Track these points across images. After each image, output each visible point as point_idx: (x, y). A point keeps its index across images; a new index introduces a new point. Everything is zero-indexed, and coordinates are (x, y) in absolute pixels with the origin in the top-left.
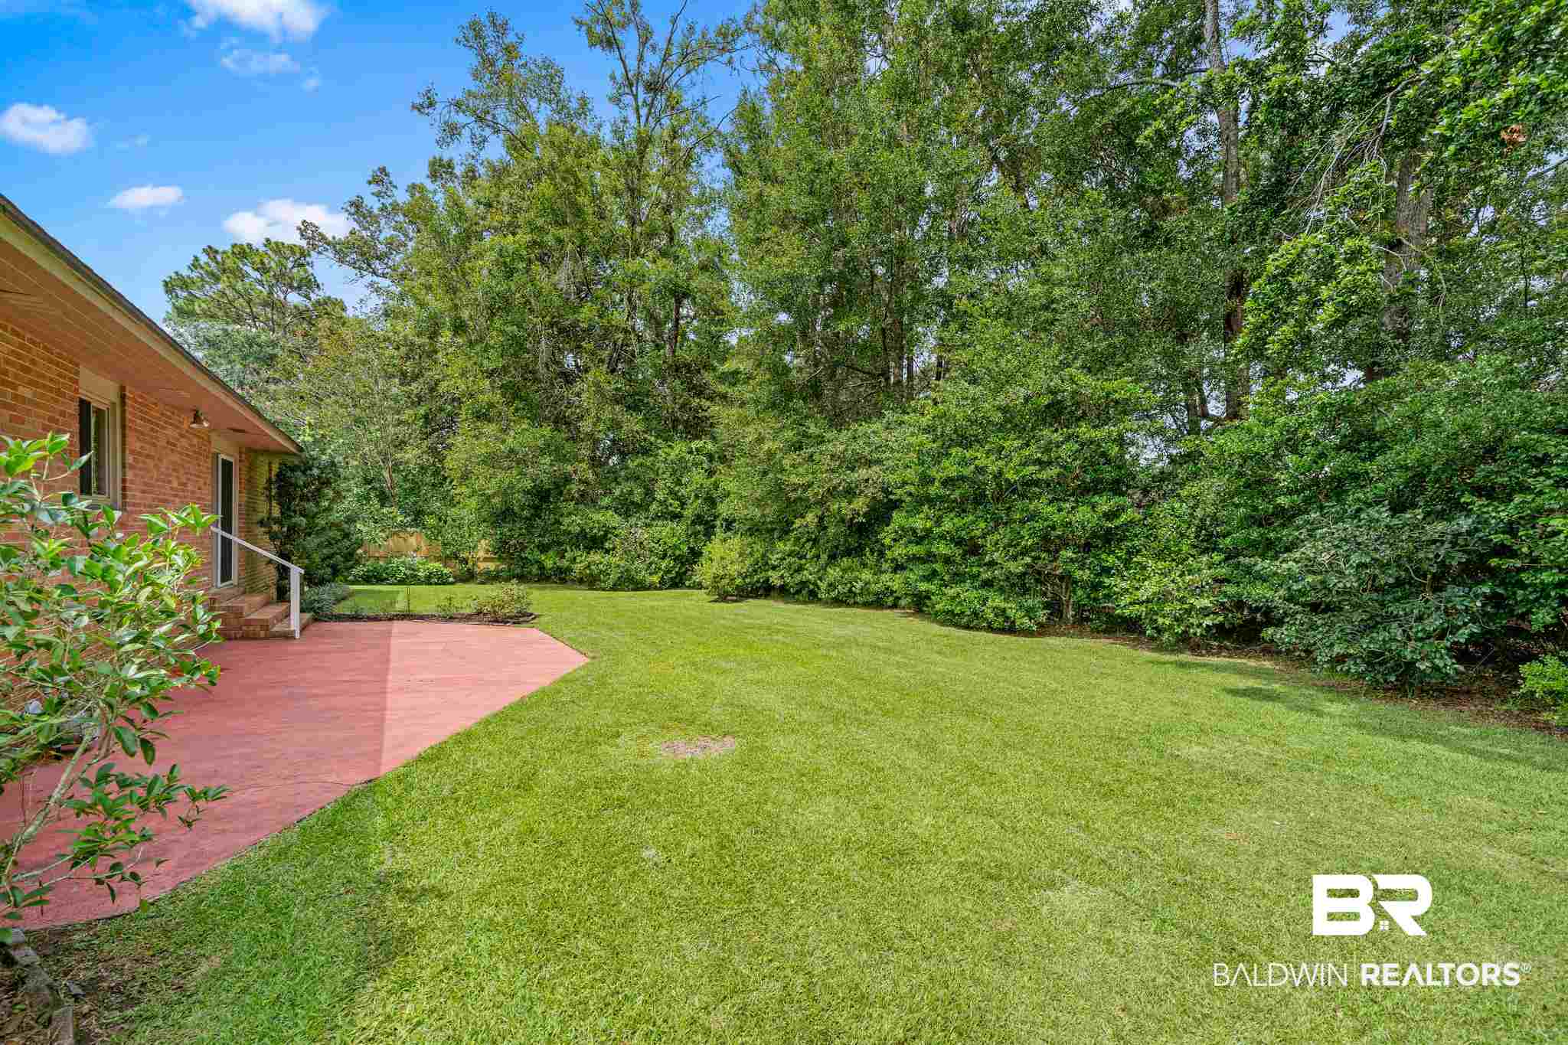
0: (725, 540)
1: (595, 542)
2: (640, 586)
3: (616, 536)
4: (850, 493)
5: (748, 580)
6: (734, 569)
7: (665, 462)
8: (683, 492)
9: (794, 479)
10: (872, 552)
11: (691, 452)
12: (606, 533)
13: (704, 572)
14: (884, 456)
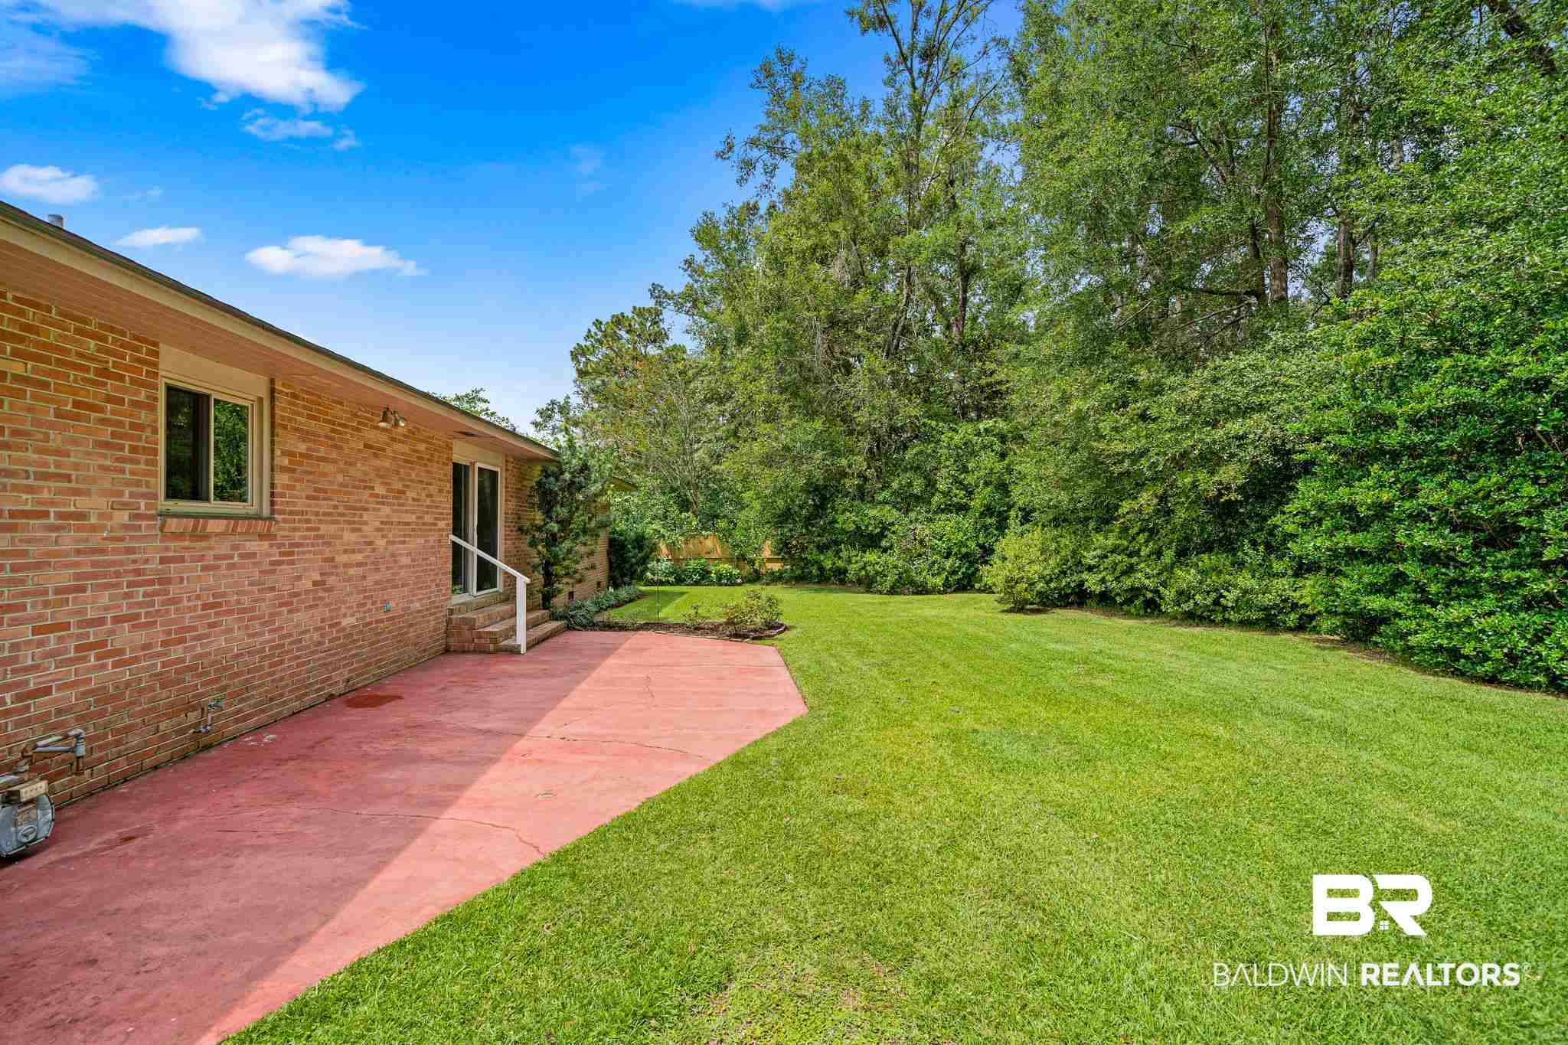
0: (1022, 535)
1: (871, 541)
2: (922, 590)
3: (894, 533)
4: (1211, 459)
5: (1052, 585)
6: (1034, 570)
7: (948, 447)
8: (970, 479)
9: (1119, 447)
10: (1254, 544)
11: (979, 434)
12: (884, 529)
13: (994, 573)
14: (1271, 399)
